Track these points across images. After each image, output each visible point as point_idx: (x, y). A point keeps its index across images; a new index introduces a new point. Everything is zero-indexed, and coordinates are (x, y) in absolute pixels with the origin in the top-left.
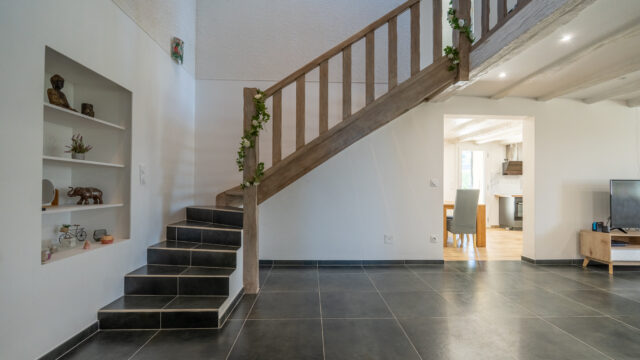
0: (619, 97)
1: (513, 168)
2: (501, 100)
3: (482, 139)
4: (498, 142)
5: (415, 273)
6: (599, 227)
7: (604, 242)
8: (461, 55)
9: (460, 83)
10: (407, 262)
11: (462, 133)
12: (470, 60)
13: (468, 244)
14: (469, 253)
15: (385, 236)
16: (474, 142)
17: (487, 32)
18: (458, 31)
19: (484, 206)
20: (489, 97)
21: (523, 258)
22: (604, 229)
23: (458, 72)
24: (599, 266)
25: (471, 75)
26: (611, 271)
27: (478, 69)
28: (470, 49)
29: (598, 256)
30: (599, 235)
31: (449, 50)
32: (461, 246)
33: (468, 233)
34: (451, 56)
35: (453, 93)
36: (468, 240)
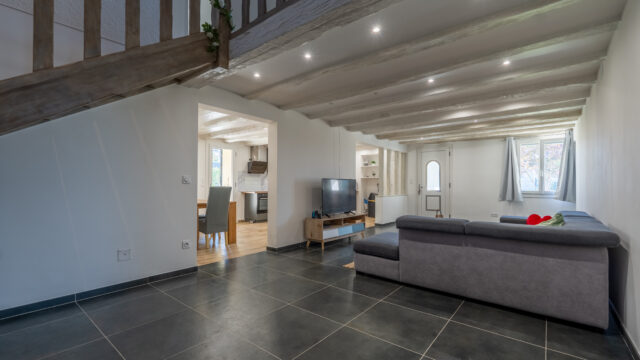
0: (326, 117)
1: (257, 168)
2: (253, 101)
3: (232, 138)
4: (244, 143)
5: (163, 291)
6: (316, 215)
7: (319, 226)
8: (221, 38)
9: (219, 70)
10: (152, 279)
11: (215, 129)
12: (230, 48)
13: (219, 242)
14: (221, 252)
15: (118, 251)
16: (223, 140)
17: (247, 24)
18: (218, 11)
19: (235, 203)
20: (243, 96)
21: (268, 248)
22: (319, 217)
23: (217, 56)
24: (316, 244)
25: (231, 63)
26: (323, 248)
27: (238, 60)
28: (230, 37)
29: (316, 238)
30: (316, 221)
31: (208, 28)
32: (214, 245)
33: (219, 232)
34: (210, 35)
35: (209, 82)
36: (220, 238)
